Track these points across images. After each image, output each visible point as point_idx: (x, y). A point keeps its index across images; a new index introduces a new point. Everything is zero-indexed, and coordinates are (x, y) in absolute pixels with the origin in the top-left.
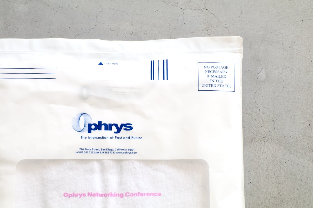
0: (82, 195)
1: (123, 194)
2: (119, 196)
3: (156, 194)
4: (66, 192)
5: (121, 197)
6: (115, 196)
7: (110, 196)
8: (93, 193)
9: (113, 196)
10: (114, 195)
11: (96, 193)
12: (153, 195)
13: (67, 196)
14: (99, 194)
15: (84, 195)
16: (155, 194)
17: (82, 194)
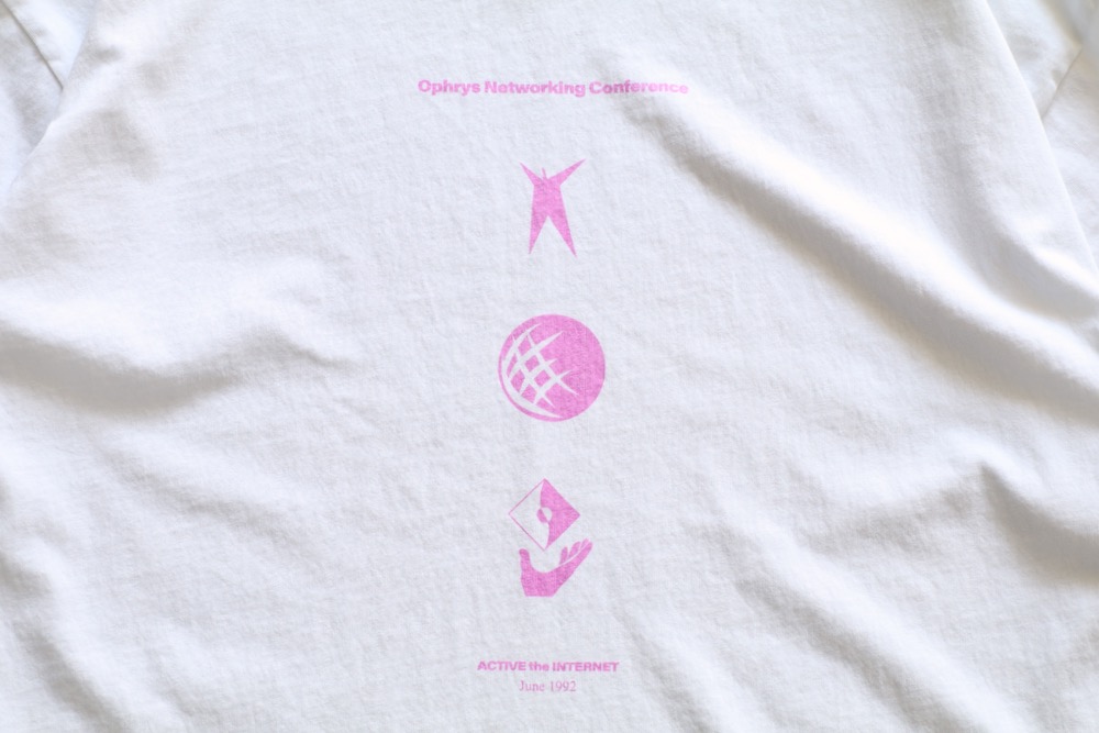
0: (471, 89)
1: (583, 87)
2: (572, 92)
3: (674, 88)
4: (426, 78)
5: (577, 95)
6: (561, 92)
7: (547, 90)
8: (498, 84)
9: (556, 92)
10: (558, 88)
11: (507, 84)
12: (666, 89)
13: (428, 89)
14: (517, 86)
15: (476, 88)
16: (672, 86)
17: (469, 85)
